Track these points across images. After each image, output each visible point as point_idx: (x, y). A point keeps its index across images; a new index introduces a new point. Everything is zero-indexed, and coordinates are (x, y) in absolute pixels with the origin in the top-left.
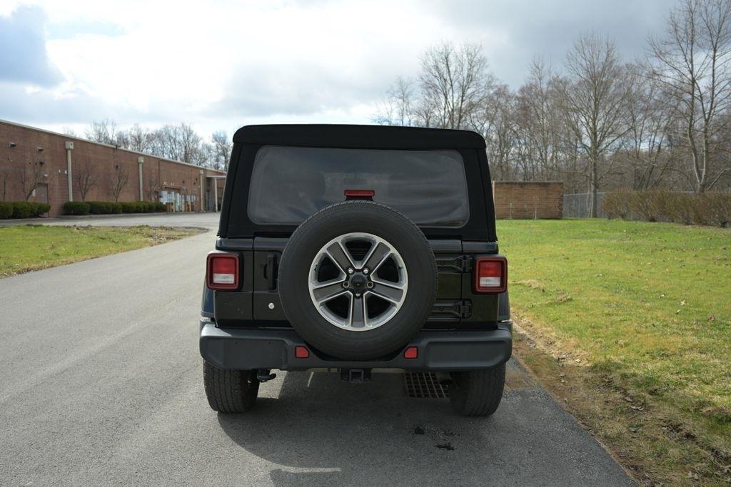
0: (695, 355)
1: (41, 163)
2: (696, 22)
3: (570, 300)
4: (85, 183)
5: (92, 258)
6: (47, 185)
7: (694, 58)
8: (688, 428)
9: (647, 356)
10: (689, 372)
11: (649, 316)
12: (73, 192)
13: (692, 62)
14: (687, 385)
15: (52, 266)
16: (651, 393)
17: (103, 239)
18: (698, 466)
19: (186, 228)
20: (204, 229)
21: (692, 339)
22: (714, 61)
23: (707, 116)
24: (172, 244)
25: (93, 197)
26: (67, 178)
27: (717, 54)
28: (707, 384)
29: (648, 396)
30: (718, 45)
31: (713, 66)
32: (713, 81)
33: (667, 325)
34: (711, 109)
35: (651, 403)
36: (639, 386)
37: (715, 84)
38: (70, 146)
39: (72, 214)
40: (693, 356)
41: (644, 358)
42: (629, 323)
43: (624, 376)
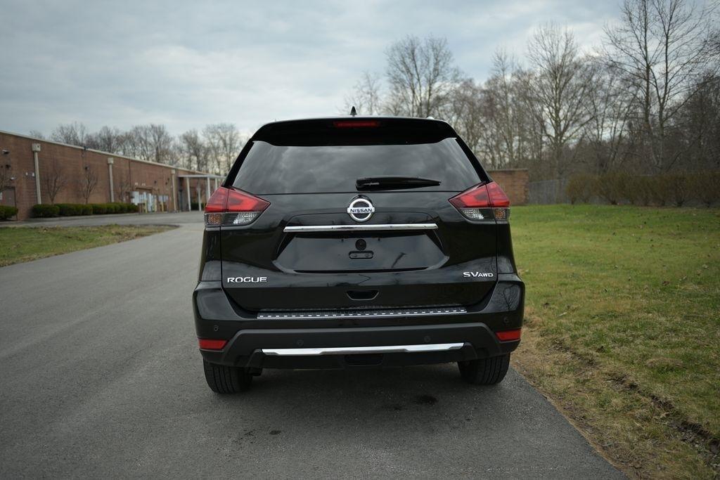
0: (643, 314)
1: (8, 166)
2: (649, 10)
4: (53, 185)
5: (56, 255)
6: (14, 188)
7: (648, 45)
8: (630, 379)
9: (597, 318)
10: (635, 328)
11: (601, 284)
12: (42, 195)
13: (646, 48)
14: (632, 341)
15: (13, 263)
16: (599, 350)
17: (69, 238)
18: (639, 412)
19: (157, 225)
21: (644, 302)
22: (667, 47)
23: (662, 100)
24: (140, 240)
25: (62, 199)
26: (35, 180)
27: (669, 40)
28: (653, 339)
29: (595, 354)
30: (670, 32)
31: (666, 53)
32: (667, 68)
33: (618, 291)
34: (665, 94)
35: (597, 360)
36: (587, 345)
37: (668, 70)
38: (37, 148)
39: (41, 217)
40: (640, 315)
41: (594, 320)
42: (583, 290)
43: (574, 338)
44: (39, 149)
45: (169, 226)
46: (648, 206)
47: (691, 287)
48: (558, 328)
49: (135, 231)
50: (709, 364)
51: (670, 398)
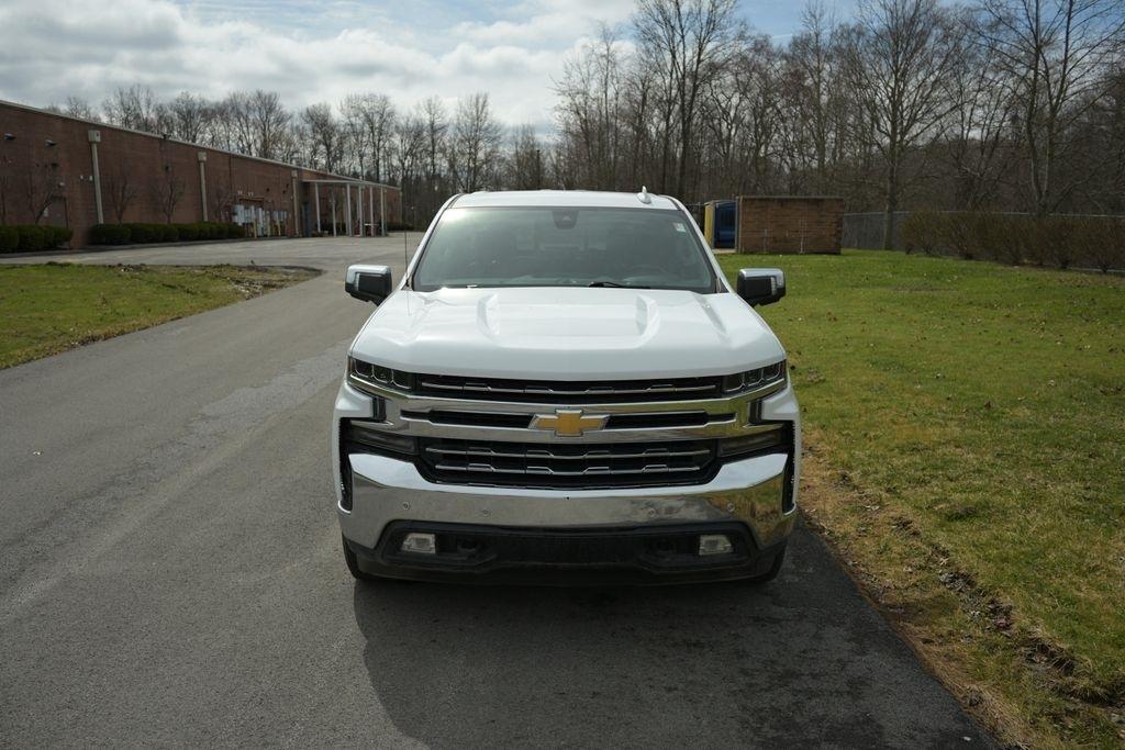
0: (951, 449)
1: (54, 165)
3: (824, 381)
4: (120, 194)
6: (65, 199)
7: (1041, 12)
8: (915, 526)
9: (897, 450)
10: (936, 468)
11: (913, 402)
12: (104, 209)
13: (1037, 20)
14: (929, 482)
16: (888, 491)
17: (171, 287)
18: (915, 561)
19: (286, 267)
20: (314, 270)
21: (954, 430)
22: (1069, 19)
23: (1054, 102)
25: (134, 216)
26: (94, 186)
27: (1074, 8)
28: (952, 480)
29: (884, 495)
31: (1068, 28)
32: (1067, 51)
33: (930, 414)
34: (1061, 91)
35: (886, 502)
37: (1071, 52)
38: (96, 137)
40: (946, 451)
41: (892, 453)
42: (887, 411)
43: (865, 474)
44: (98, 139)
45: (306, 269)
46: (1018, 265)
47: (1023, 413)
48: (849, 462)
49: (257, 277)
50: (1004, 513)
51: (950, 546)
